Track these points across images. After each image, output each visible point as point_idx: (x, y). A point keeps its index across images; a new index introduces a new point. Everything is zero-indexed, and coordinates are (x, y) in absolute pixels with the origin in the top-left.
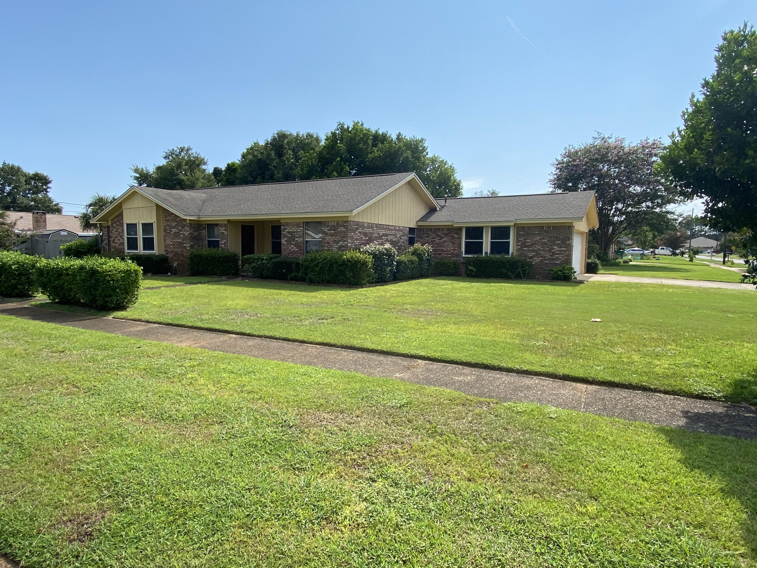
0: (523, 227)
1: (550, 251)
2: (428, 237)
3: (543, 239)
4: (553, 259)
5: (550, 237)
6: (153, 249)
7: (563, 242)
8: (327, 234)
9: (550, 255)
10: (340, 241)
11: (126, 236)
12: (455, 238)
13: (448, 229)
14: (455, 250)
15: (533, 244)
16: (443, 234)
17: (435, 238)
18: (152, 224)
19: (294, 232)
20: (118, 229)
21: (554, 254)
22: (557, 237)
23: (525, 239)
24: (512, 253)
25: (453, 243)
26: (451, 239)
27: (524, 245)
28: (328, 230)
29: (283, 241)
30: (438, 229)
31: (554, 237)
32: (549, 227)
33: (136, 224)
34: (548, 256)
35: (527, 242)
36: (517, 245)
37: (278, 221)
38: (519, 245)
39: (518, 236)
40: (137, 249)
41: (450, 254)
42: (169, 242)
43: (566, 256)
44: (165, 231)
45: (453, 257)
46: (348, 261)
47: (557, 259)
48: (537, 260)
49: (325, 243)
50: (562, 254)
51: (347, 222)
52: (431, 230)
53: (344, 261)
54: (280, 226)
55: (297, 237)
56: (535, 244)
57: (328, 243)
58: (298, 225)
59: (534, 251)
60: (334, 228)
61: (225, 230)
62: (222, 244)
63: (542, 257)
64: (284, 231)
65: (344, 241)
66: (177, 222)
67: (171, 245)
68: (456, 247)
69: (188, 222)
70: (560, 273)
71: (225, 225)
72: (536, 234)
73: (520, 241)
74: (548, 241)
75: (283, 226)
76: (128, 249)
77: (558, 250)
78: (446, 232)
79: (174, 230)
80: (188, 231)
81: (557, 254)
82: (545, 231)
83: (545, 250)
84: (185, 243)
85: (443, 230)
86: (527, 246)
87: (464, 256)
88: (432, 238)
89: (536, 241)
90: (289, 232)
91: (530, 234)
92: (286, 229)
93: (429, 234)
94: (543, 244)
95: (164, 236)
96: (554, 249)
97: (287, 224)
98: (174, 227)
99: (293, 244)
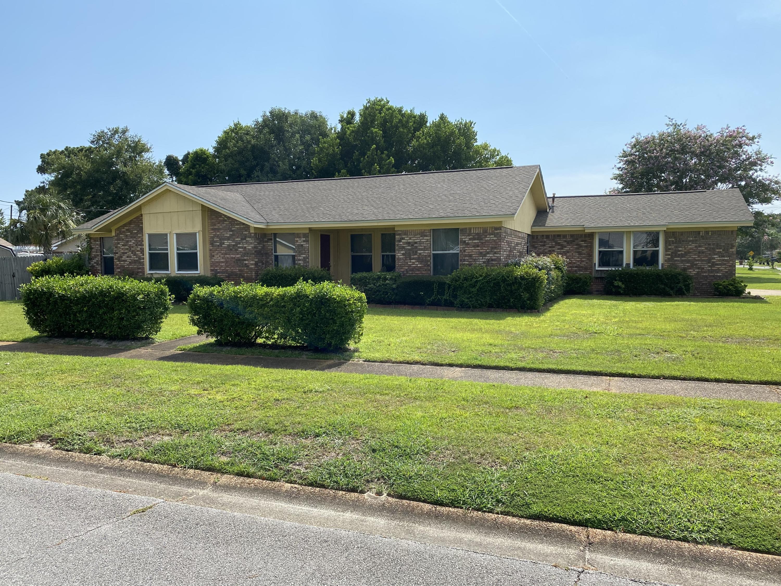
0: (673, 232)
1: (709, 261)
2: (544, 245)
3: (700, 246)
4: (712, 271)
5: (709, 244)
6: (196, 269)
7: (726, 250)
8: (468, 244)
9: (710, 266)
10: (488, 253)
11: (147, 251)
12: (581, 246)
13: (572, 236)
14: (583, 261)
15: (687, 253)
16: (565, 241)
17: (553, 247)
18: (195, 234)
19: (416, 243)
20: (128, 242)
21: (714, 264)
22: (717, 244)
23: (676, 247)
24: (662, 264)
25: (580, 253)
26: (576, 248)
27: (675, 254)
28: (470, 239)
29: (399, 255)
30: (559, 236)
31: (713, 244)
32: (707, 232)
33: (166, 235)
34: (706, 267)
35: (680, 251)
36: (667, 255)
37: (392, 228)
38: (669, 255)
39: (667, 243)
40: (167, 269)
41: (576, 267)
42: (218, 258)
43: (730, 266)
44: (212, 243)
45: (580, 271)
46: (522, 278)
47: (718, 271)
48: (693, 272)
49: (466, 256)
50: (725, 264)
51: (500, 228)
52: (547, 237)
53: (516, 278)
54: (394, 235)
55: (421, 250)
56: (690, 252)
57: (470, 256)
58: (423, 234)
59: (688, 261)
60: (479, 236)
61: (304, 241)
62: (300, 260)
63: (699, 268)
64: (400, 241)
65: (495, 253)
66: (232, 231)
67: (222, 262)
68: (584, 258)
69: (252, 231)
70: (731, 287)
71: (305, 235)
72: (690, 241)
73: (670, 249)
74: (706, 249)
75: (399, 234)
76: (151, 269)
77: (719, 260)
78: (569, 239)
79: (226, 243)
80: (251, 243)
81: (717, 265)
82: (702, 236)
83: (703, 260)
84: (245, 260)
85: (565, 236)
86: (678, 256)
87: (597, 269)
88: (550, 247)
89: (691, 249)
90: (408, 243)
91: (683, 241)
92: (403, 239)
93: (545, 242)
94: (699, 253)
95: (210, 250)
96: (714, 258)
97: (406, 233)
98: (228, 239)
99: (413, 259)
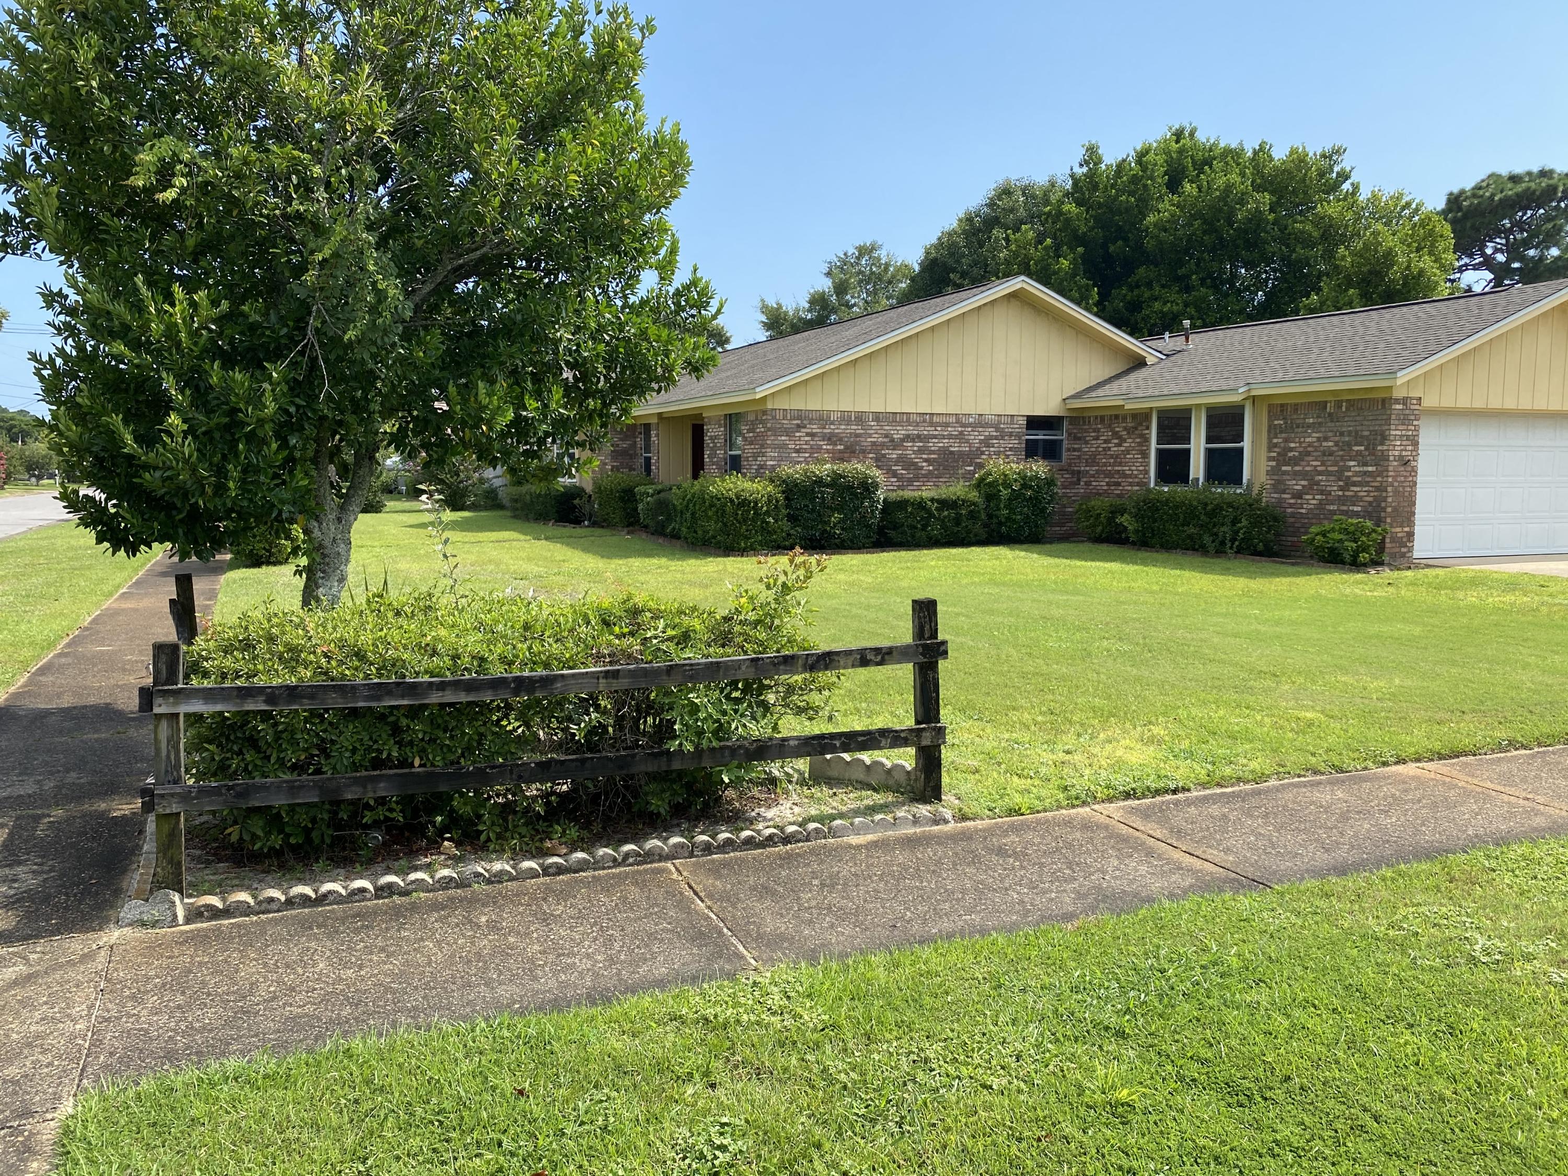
0: (1282, 405)
1: (1340, 475)
4: (1345, 500)
5: (1342, 434)
7: (1371, 448)
8: (746, 439)
9: (1341, 488)
10: (758, 455)
15: (1304, 455)
16: (1123, 428)
19: (716, 437)
21: (1349, 483)
22: (1357, 432)
23: (1286, 441)
24: (1248, 483)
27: (1283, 457)
28: (747, 431)
29: (706, 457)
30: (1117, 417)
31: (1349, 433)
32: (1339, 404)
34: (1335, 489)
35: (1291, 450)
36: (1264, 459)
38: (1269, 459)
39: (1268, 431)
43: (1378, 489)
47: (1355, 500)
48: (1312, 501)
49: (744, 459)
50: (1367, 484)
51: (766, 412)
52: (1102, 419)
55: (718, 449)
56: (1308, 454)
57: (747, 459)
58: (719, 423)
59: (1304, 475)
60: (752, 426)
62: (653, 464)
63: (1322, 492)
64: (707, 435)
65: (763, 455)
72: (1309, 426)
73: (1276, 445)
74: (1336, 444)
75: (706, 424)
77: (1358, 474)
78: (1130, 424)
81: (1354, 484)
83: (1329, 473)
84: (607, 464)
85: (1125, 418)
86: (1289, 462)
87: (1151, 488)
89: (1310, 444)
90: (711, 438)
91: (1298, 426)
92: (708, 430)
93: (1099, 430)
94: (1324, 454)
96: (1349, 469)
97: (710, 421)
99: (714, 463)
